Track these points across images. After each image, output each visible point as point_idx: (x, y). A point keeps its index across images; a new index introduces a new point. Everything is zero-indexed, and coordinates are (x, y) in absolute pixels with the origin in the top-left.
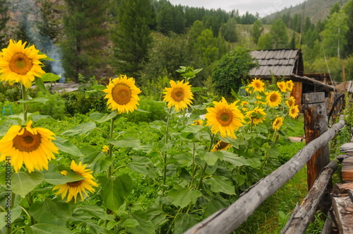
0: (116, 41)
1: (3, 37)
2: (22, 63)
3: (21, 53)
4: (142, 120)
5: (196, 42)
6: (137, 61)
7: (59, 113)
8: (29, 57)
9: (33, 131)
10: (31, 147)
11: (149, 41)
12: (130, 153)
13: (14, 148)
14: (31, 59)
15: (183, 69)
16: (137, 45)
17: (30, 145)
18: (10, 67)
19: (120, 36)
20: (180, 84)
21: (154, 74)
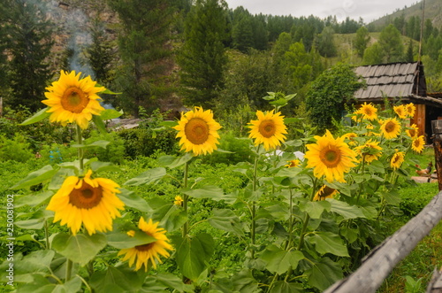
0: (182, 63)
1: (48, 66)
2: (76, 98)
3: (75, 86)
4: (219, 161)
5: (283, 59)
6: (210, 87)
7: (117, 155)
8: (85, 90)
9: (93, 183)
10: (91, 203)
11: (224, 61)
12: (206, 204)
13: (71, 205)
14: (87, 93)
15: (272, 95)
16: (209, 67)
17: (90, 200)
18: (62, 104)
19: (188, 57)
20: (269, 115)
21: (231, 102)
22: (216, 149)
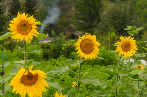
0: (77, 7)
1: (2, 6)
2: (25, 27)
3: (25, 21)
4: (96, 64)
5: (135, 6)
6: (92, 21)
7: (39, 58)
8: (30, 23)
9: (33, 72)
10: (31, 83)
11: (101, 6)
12: (88, 87)
13: (21, 83)
14: (30, 25)
15: (129, 28)
16: (92, 10)
17: (31, 81)
18: (18, 30)
19: (80, 3)
21: (104, 30)
22: (97, 57)
